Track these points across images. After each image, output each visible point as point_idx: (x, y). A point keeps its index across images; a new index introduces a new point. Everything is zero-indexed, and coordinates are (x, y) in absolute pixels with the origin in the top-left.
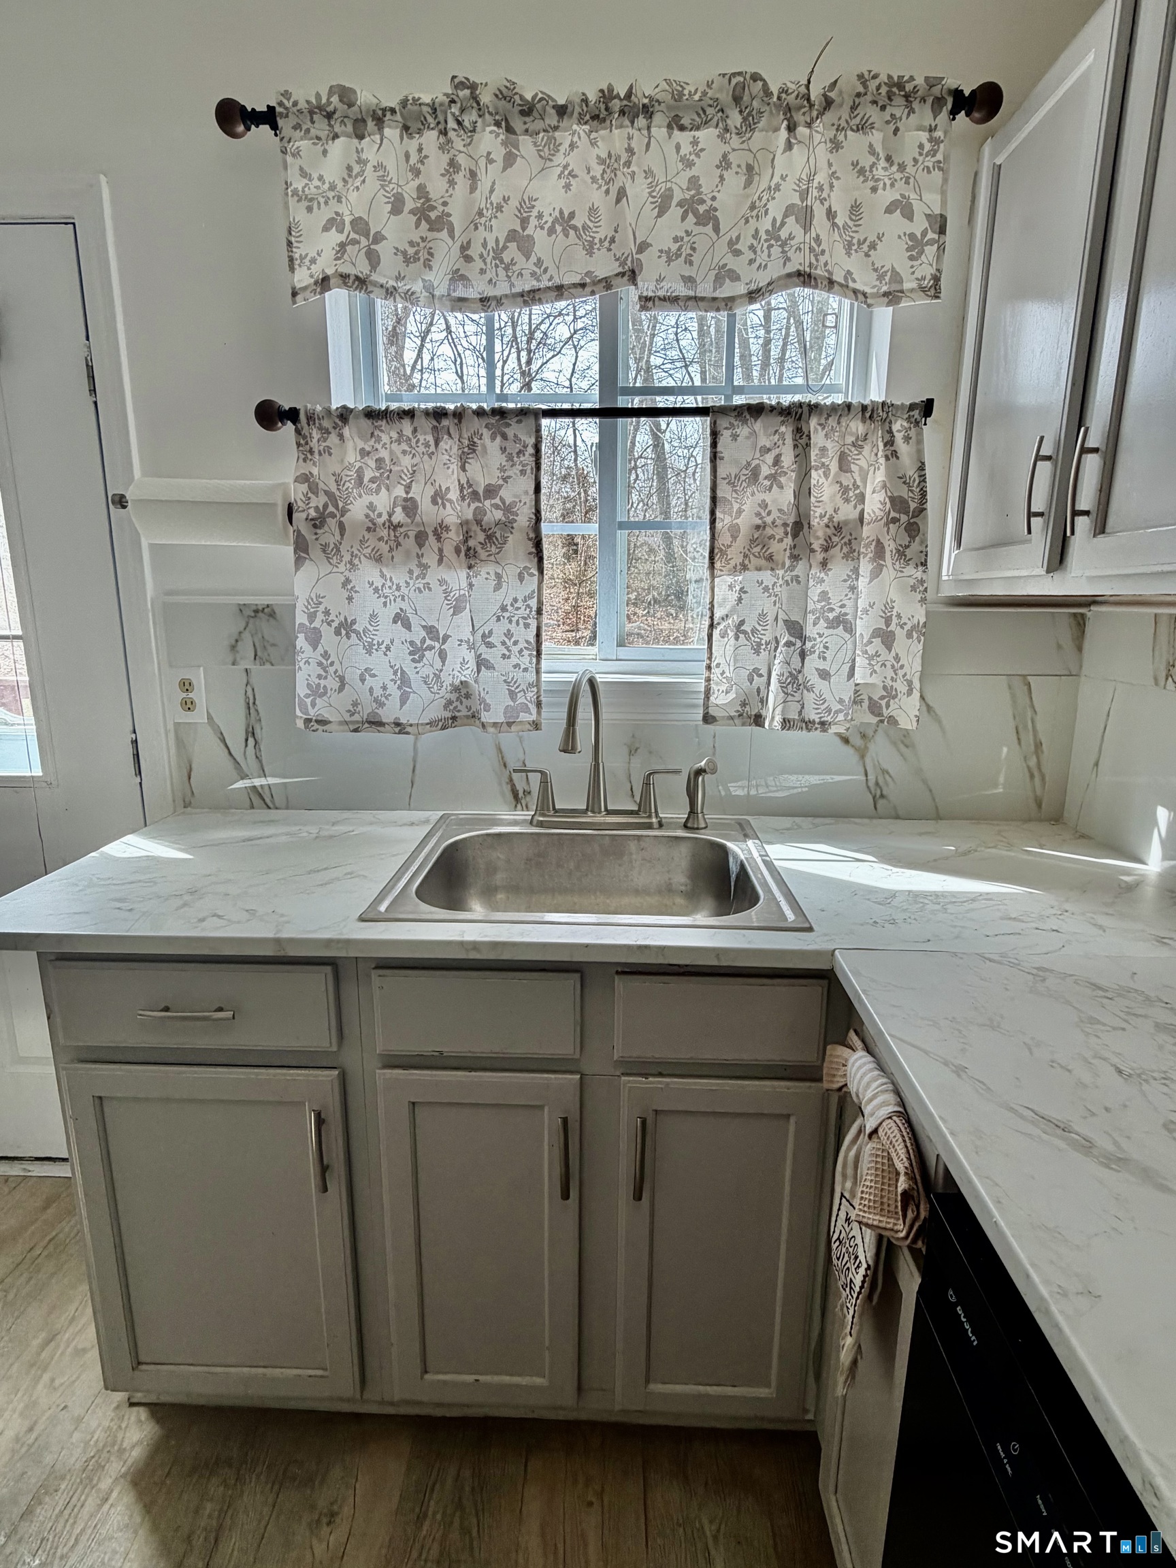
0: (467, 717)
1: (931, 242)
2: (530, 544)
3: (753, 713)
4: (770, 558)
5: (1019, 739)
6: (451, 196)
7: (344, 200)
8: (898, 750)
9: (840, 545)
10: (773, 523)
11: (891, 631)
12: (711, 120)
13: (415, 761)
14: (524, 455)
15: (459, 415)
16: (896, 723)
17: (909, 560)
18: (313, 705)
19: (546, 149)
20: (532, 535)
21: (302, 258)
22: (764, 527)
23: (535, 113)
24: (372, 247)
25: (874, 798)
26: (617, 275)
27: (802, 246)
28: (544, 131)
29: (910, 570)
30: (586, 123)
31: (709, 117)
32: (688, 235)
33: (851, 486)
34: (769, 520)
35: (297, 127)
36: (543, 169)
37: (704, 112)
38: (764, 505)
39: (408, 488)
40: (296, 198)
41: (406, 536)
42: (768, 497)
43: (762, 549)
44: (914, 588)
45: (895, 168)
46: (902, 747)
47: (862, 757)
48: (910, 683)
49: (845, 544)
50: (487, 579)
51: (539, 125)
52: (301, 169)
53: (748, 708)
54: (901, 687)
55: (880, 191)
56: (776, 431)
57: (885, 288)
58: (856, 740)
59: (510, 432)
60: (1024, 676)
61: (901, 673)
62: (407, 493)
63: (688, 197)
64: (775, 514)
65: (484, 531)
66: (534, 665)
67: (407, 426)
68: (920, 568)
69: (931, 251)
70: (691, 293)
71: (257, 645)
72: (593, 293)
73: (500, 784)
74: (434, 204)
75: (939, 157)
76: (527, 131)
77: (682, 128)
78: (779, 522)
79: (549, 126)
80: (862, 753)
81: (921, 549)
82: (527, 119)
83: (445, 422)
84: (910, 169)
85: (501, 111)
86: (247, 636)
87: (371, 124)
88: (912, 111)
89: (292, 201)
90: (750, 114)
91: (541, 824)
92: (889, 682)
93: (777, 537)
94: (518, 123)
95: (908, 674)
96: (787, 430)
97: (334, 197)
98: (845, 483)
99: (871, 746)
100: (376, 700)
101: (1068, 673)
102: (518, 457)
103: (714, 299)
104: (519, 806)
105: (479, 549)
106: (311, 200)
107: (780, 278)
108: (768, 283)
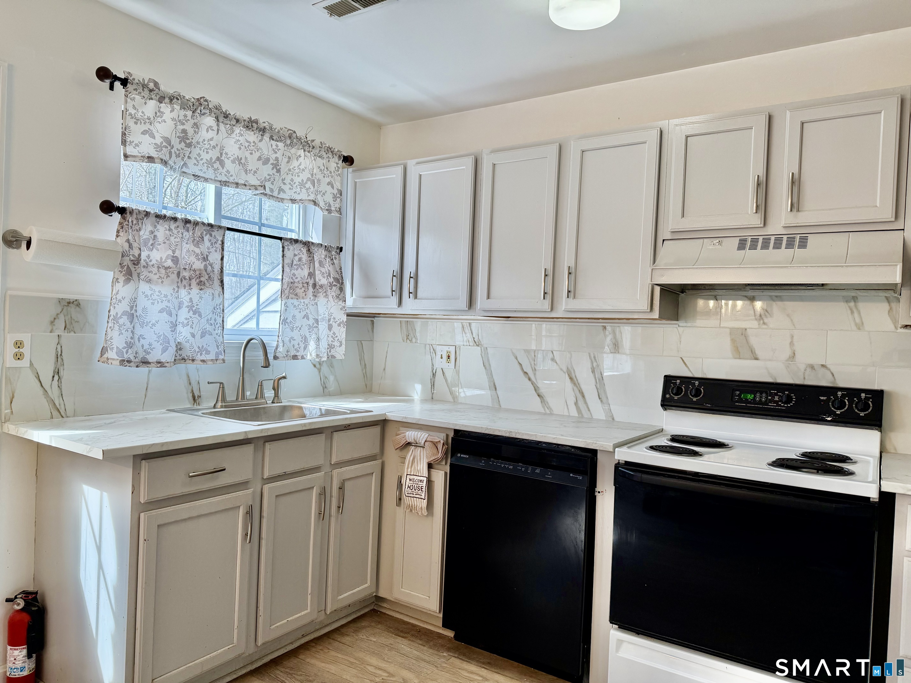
0: (179, 359)
1: (339, 197)
2: (219, 281)
3: (292, 355)
4: (296, 295)
5: (360, 363)
6: (194, 136)
7: (153, 124)
8: (330, 369)
9: (322, 292)
10: (298, 282)
11: (330, 324)
12: (282, 141)
13: (147, 384)
14: (217, 244)
15: (196, 224)
16: (335, 357)
17: (341, 299)
18: (127, 352)
19: (230, 131)
20: (219, 278)
21: (131, 142)
22: (294, 283)
23: (228, 119)
24: (171, 150)
25: (323, 388)
26: (259, 186)
27: (313, 192)
28: (230, 125)
29: (340, 303)
30: (245, 128)
31: (282, 140)
32: (273, 175)
33: (325, 273)
34: (296, 280)
35: (135, 90)
36: (227, 137)
37: (280, 137)
38: (294, 275)
39: (174, 252)
40: (130, 117)
41: (173, 273)
42: (296, 272)
43: (293, 291)
44: (341, 309)
45: (329, 172)
46: (330, 367)
47: (320, 372)
48: (341, 342)
49: (324, 292)
50: (209, 295)
51: (229, 122)
52: (134, 106)
53: (289, 353)
54: (336, 344)
55: (325, 177)
56: (300, 249)
57: (327, 208)
58: (318, 366)
59: (213, 234)
60: (361, 341)
61: (336, 339)
62: (173, 254)
63: (275, 163)
64: (299, 279)
65: (208, 274)
66: (221, 334)
67: (173, 225)
68: (344, 302)
69: (338, 200)
70: (271, 194)
71: (67, 322)
72: (250, 189)
73: (187, 393)
74: (189, 137)
75: (339, 172)
76: (223, 122)
77: (273, 140)
78: (301, 282)
79: (232, 124)
80: (319, 370)
81: (343, 296)
82: (225, 119)
83: (188, 225)
84: (333, 173)
85: (217, 114)
86: (61, 316)
87: (167, 100)
88: (333, 157)
89: (128, 118)
90: (292, 142)
91: (226, 407)
92: (330, 343)
93: (300, 287)
94: (221, 119)
95: (340, 339)
96: (304, 250)
97: (148, 122)
98: (323, 271)
99: (322, 368)
100: (145, 351)
101: (370, 340)
102: (215, 244)
103: (278, 198)
104: (195, 404)
105: (206, 282)
106: (138, 120)
107: (306, 200)
108: (300, 200)
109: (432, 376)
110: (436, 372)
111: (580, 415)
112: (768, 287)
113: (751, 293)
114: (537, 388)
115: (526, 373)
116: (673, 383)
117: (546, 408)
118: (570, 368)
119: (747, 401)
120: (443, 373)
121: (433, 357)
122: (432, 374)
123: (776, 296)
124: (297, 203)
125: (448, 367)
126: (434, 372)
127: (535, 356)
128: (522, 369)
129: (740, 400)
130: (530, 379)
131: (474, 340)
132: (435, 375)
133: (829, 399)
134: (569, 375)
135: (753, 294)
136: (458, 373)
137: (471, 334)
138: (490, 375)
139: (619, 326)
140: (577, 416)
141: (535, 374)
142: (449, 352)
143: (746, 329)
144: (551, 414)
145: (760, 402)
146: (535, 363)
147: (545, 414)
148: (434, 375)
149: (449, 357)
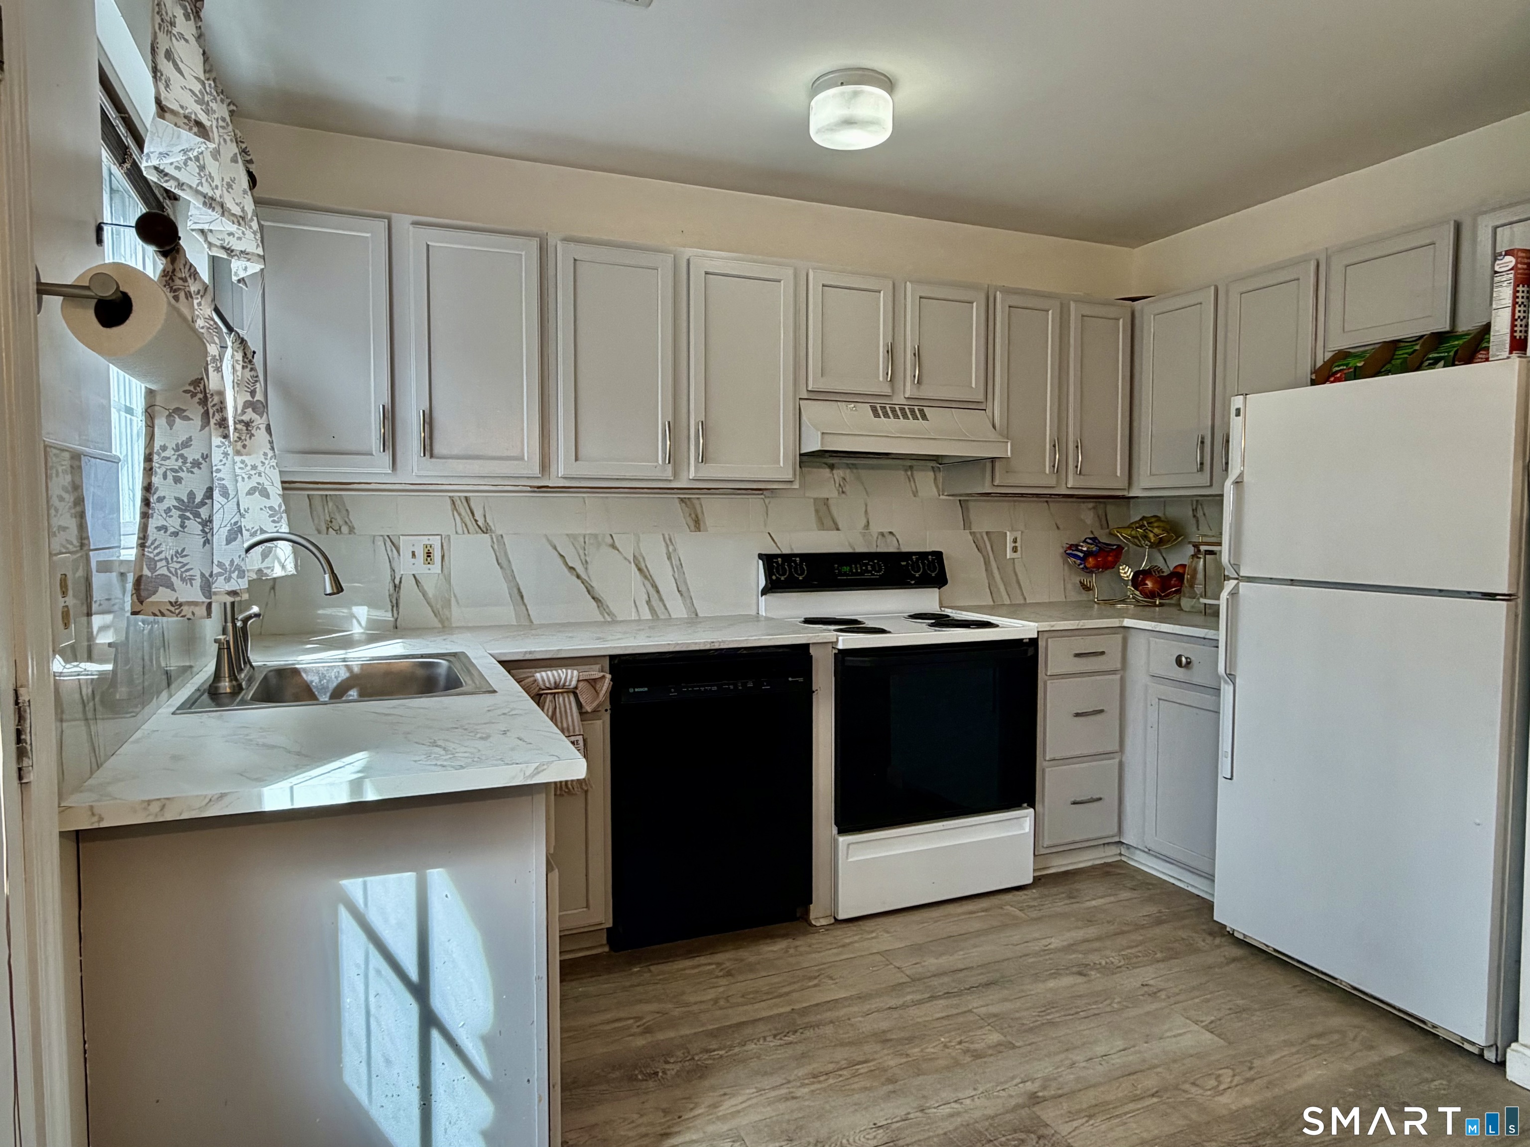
107: (253, 254)
108: (241, 251)
109: (392, 589)
110: (400, 582)
111: (655, 617)
112: (844, 455)
113: (831, 461)
114: (589, 588)
115: (572, 569)
116: (775, 562)
117: (606, 615)
118: (636, 554)
119: (845, 574)
120: (417, 581)
121: (393, 558)
122: (391, 585)
123: (853, 464)
124: (236, 258)
125: (429, 572)
126: (397, 582)
127: (585, 542)
128: (566, 564)
129: (841, 574)
130: (578, 577)
131: (478, 525)
132: (400, 588)
133: (908, 564)
134: (637, 565)
135: (832, 462)
136: (448, 579)
137: (470, 515)
138: (511, 578)
139: (698, 498)
140: (651, 618)
141: (586, 569)
142: (429, 547)
143: (828, 499)
144: (614, 622)
145: (857, 574)
146: (586, 553)
147: (606, 623)
148: (397, 587)
149: (429, 554)
